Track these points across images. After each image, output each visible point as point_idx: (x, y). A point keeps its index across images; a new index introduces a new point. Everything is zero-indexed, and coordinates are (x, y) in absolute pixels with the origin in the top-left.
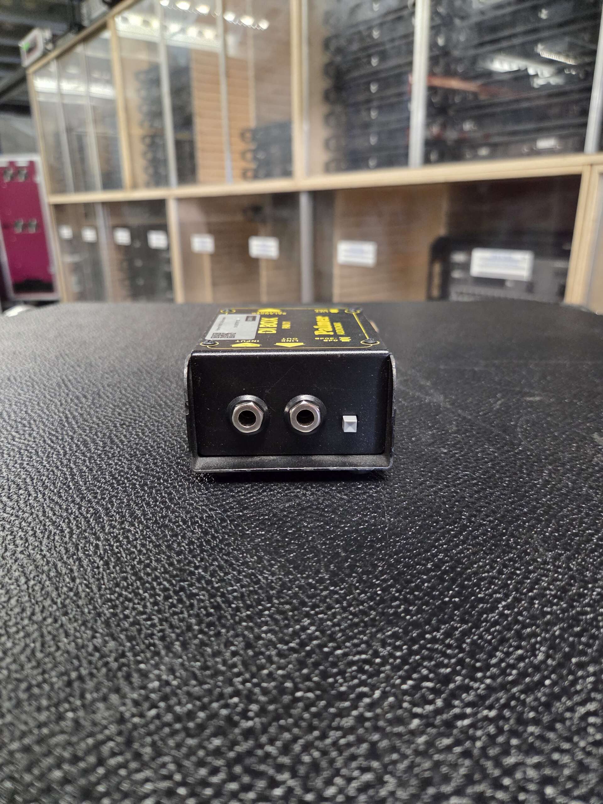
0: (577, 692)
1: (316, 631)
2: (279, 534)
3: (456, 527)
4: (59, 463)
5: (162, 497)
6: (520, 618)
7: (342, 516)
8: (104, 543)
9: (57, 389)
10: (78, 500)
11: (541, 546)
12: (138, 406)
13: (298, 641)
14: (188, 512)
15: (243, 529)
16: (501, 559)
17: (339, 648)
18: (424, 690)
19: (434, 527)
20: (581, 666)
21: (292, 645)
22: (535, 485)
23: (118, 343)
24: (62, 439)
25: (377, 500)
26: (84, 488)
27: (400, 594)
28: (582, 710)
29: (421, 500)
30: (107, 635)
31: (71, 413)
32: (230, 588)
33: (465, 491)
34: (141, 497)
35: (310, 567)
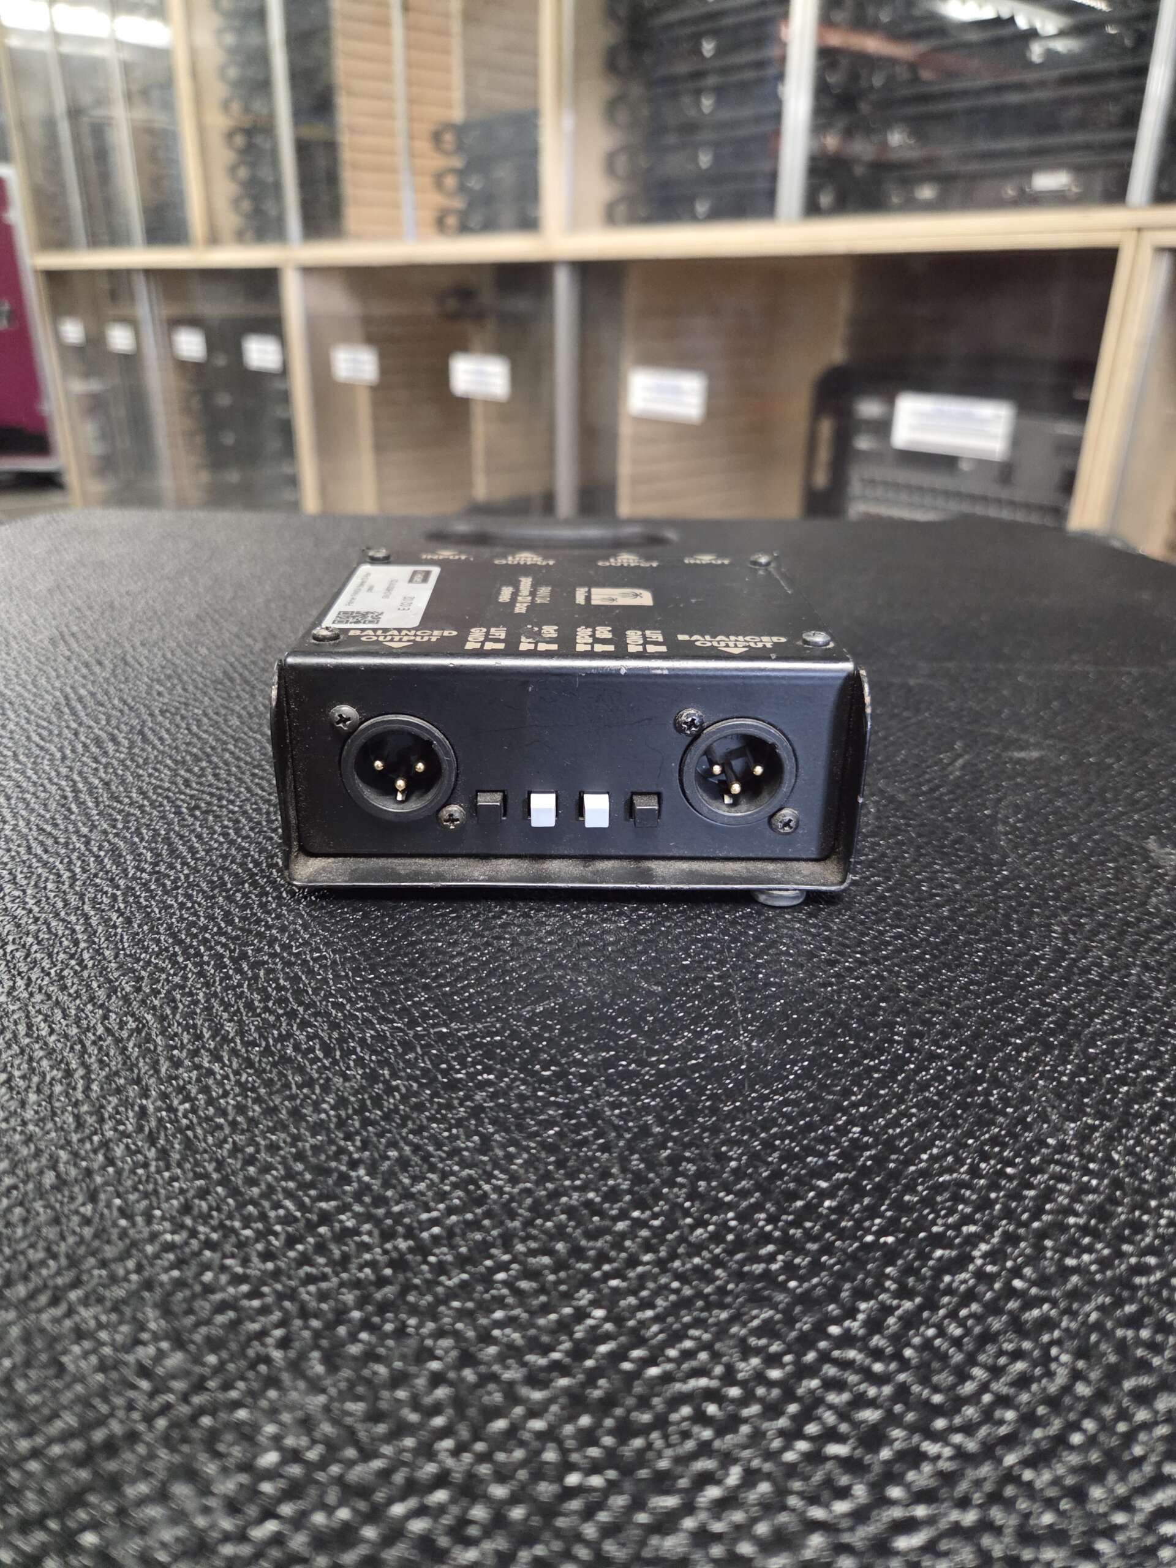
0: (1138, 1462)
1: (606, 1319)
2: (524, 1082)
3: (884, 1063)
4: (60, 904)
5: (279, 988)
6: (1017, 1283)
7: (650, 1035)
8: (159, 1103)
9: (54, 719)
10: (101, 994)
11: (1054, 1107)
12: (226, 763)
13: (567, 1345)
14: (334, 1026)
15: (451, 1068)
16: (976, 1139)
17: (651, 1361)
18: (829, 1465)
19: (839, 1061)
20: (1143, 1397)
21: (556, 1356)
22: (1036, 960)
23: (180, 608)
24: (66, 845)
25: (721, 997)
26: (113, 965)
27: (776, 1228)
28: (1146, 1505)
29: (812, 993)
30: (167, 1337)
31: (85, 780)
32: (424, 1216)
33: (898, 974)
34: (234, 988)
35: (590, 1160)
